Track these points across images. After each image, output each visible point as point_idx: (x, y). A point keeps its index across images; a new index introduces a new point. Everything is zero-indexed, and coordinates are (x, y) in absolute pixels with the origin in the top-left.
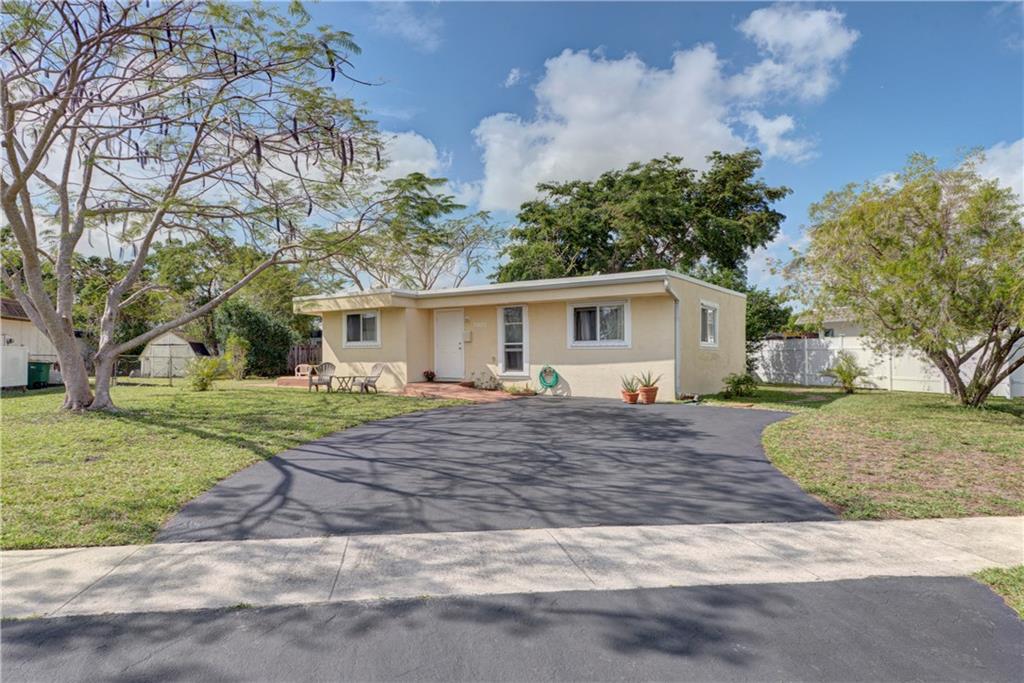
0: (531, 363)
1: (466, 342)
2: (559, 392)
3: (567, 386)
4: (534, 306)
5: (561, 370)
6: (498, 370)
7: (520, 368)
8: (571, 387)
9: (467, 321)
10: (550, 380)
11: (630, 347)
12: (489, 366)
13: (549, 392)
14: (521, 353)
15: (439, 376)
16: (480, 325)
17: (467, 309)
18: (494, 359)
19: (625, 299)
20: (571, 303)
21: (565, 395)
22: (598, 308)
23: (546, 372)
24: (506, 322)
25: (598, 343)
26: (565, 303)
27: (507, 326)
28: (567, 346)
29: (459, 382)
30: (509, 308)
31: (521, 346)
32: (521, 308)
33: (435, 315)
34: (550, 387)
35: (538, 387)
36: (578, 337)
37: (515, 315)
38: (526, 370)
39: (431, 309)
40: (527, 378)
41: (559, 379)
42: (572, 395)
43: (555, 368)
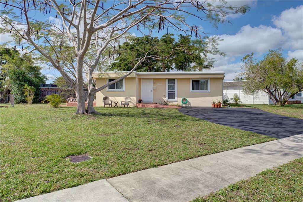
0: (178, 97)
1: (154, 90)
2: (187, 105)
3: (190, 103)
4: (178, 79)
5: (188, 99)
6: (166, 99)
7: (174, 99)
8: (191, 104)
9: (154, 83)
10: (184, 102)
11: (209, 92)
12: (163, 98)
13: (184, 105)
14: (174, 93)
16: (159, 85)
17: (154, 79)
18: (164, 96)
19: (208, 78)
20: (192, 78)
21: (189, 106)
22: (200, 81)
23: (184, 100)
24: (169, 83)
25: (200, 91)
26: (189, 79)
27: (169, 85)
28: (190, 92)
29: (151, 103)
30: (170, 80)
31: (174, 91)
32: (174, 80)
33: (141, 80)
34: (184, 104)
35: (181, 104)
36: (193, 89)
37: (171, 82)
38: (176, 99)
39: (141, 79)
40: (177, 101)
41: (187, 102)
42: (192, 106)
43: (186, 98)
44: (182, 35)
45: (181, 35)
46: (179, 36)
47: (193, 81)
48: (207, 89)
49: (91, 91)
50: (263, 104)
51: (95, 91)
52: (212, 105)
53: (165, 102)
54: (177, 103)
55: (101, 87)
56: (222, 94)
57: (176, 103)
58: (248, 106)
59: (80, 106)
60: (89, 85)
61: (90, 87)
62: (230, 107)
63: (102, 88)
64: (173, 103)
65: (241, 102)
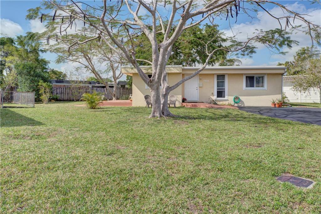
0: (228, 95)
1: (200, 87)
2: (240, 105)
3: (243, 102)
4: (229, 74)
5: (242, 98)
6: (215, 97)
7: (224, 97)
8: (245, 103)
9: (200, 79)
10: (236, 101)
11: (266, 89)
12: (211, 97)
13: (236, 105)
14: (224, 91)
15: (188, 99)
16: (206, 81)
17: (201, 75)
18: (212, 94)
19: (265, 74)
20: (245, 74)
21: (242, 106)
22: (255, 77)
23: (236, 98)
24: (217, 80)
25: (255, 88)
26: (242, 74)
27: (217, 81)
28: (244, 89)
29: (197, 102)
30: (219, 75)
31: (224, 89)
32: (224, 75)
33: (185, 76)
34: (237, 103)
35: (233, 103)
36: (247, 86)
37: (221, 78)
38: (226, 98)
39: (184, 74)
40: (228, 100)
41: (241, 101)
42: (245, 106)
43: (239, 97)
44: (209, 25)
45: (206, 24)
46: (205, 25)
47: (247, 77)
48: (263, 86)
49: (166, 89)
50: (313, 102)
51: (170, 89)
52: (272, 104)
53: (213, 100)
54: (228, 101)
55: (175, 85)
56: (281, 92)
57: (226, 103)
58: (304, 106)
59: (157, 108)
60: (163, 82)
61: (164, 84)
62: (291, 106)
63: (177, 85)
64: (224, 102)
65: (289, 101)
